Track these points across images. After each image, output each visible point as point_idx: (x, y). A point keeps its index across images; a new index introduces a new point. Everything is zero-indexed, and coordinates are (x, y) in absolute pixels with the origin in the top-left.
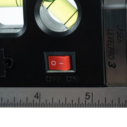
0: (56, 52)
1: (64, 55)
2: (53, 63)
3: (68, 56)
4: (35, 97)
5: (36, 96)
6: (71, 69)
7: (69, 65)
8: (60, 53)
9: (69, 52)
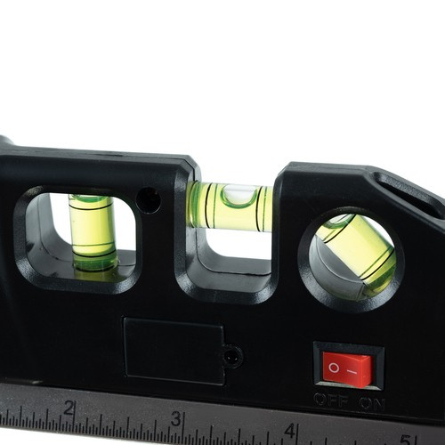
0: (341, 345)
1: (359, 354)
2: (333, 367)
3: (367, 355)
4: (286, 433)
5: (289, 431)
6: (372, 384)
7: (369, 376)
8: (350, 347)
9: (371, 347)
